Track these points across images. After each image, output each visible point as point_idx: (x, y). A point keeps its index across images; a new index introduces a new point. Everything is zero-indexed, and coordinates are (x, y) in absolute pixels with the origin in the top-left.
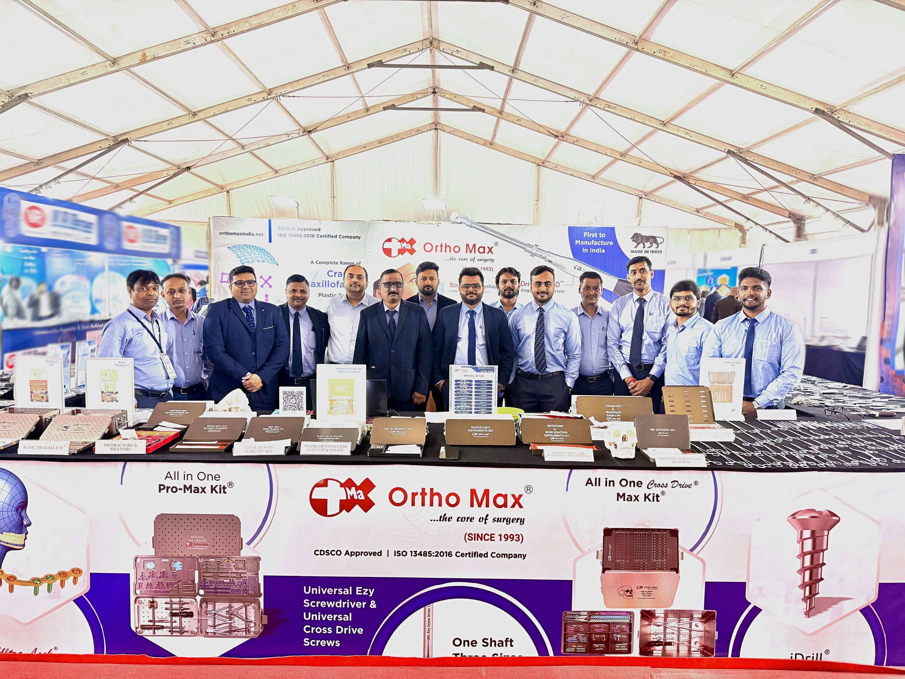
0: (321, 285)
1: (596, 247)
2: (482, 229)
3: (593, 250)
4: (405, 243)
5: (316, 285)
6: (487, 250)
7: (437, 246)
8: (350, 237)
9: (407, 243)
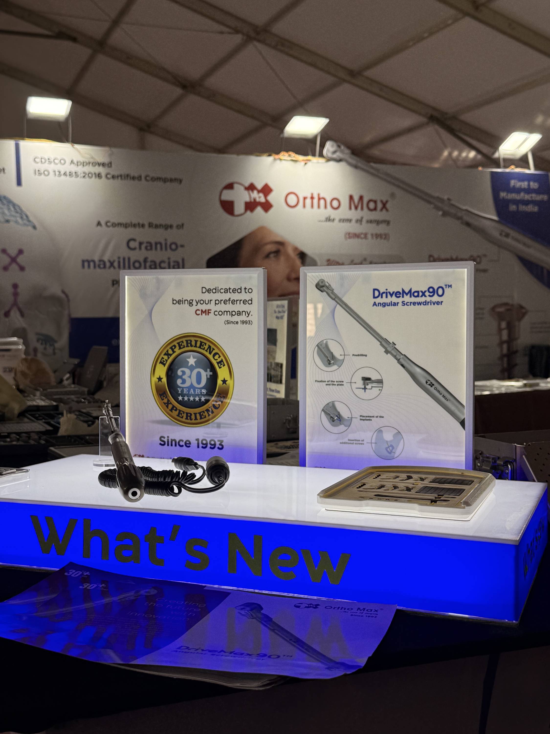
0: (116, 264)
1: (526, 203)
3: (523, 208)
4: (255, 192)
5: (108, 264)
6: (380, 206)
7: (305, 198)
9: (259, 192)
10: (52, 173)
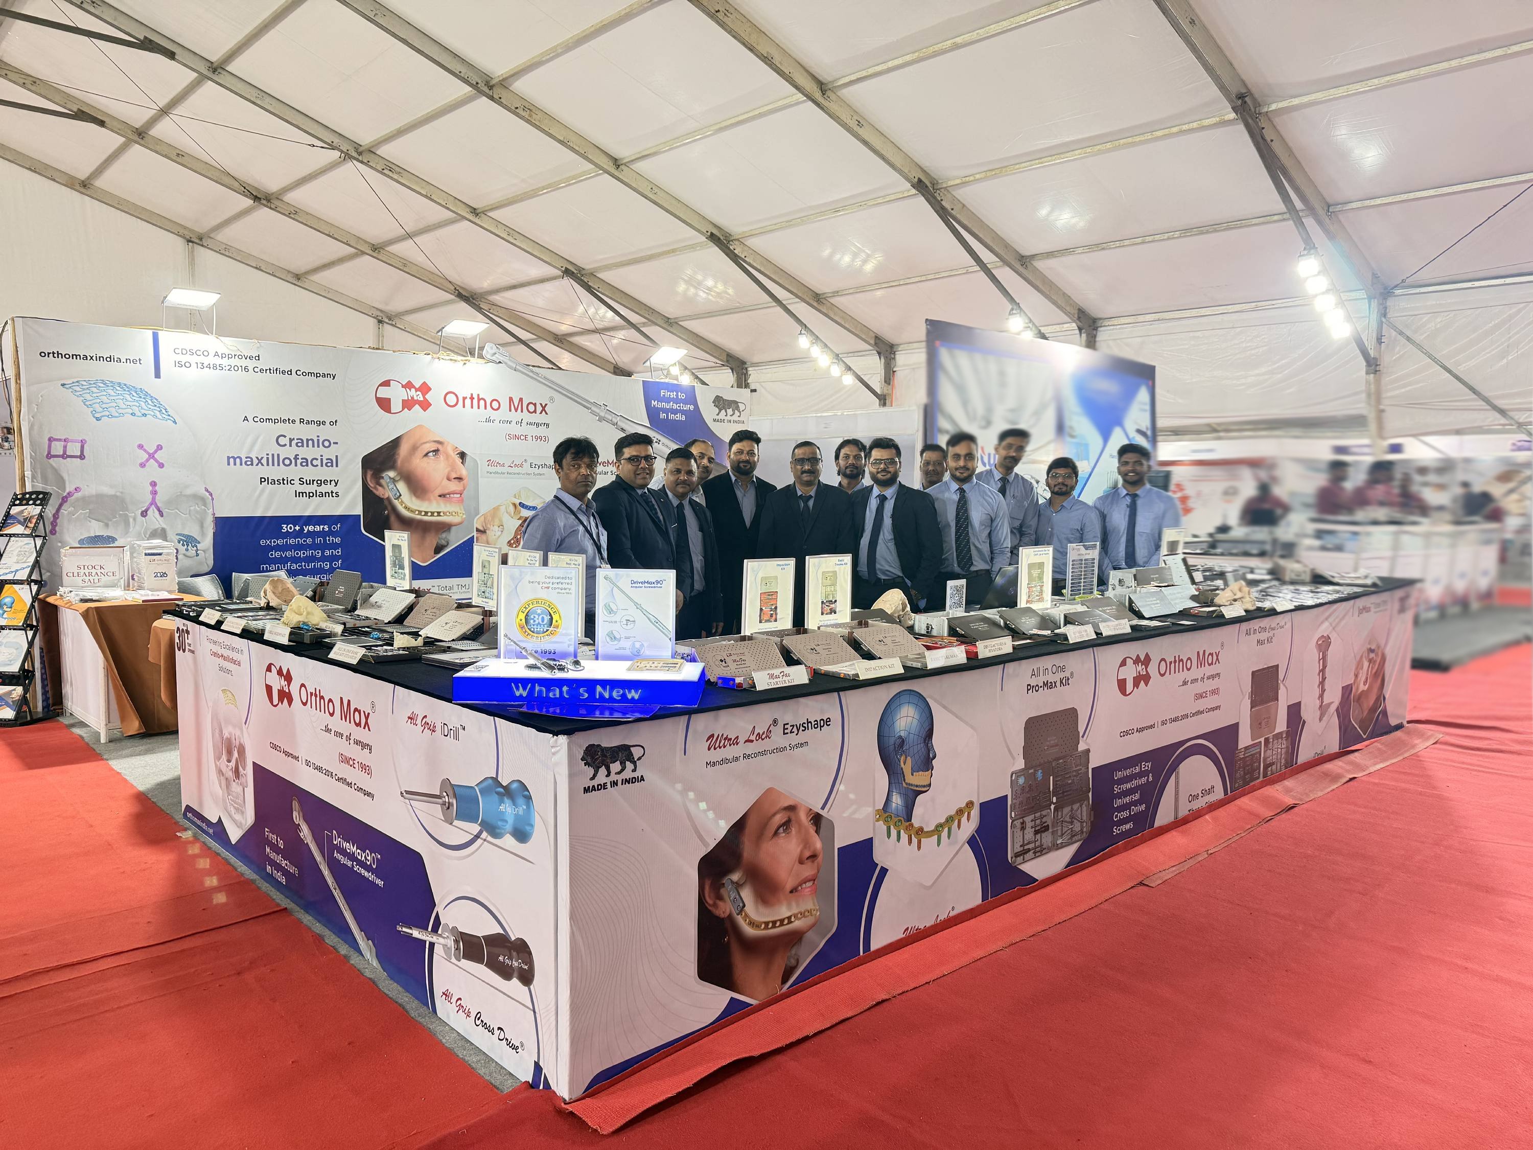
0: (264, 461)
1: (675, 412)
2: (531, 374)
3: (671, 416)
4: (413, 390)
5: (255, 461)
6: (539, 409)
7: (464, 399)
8: (317, 375)
9: (417, 390)
10: (194, 365)
